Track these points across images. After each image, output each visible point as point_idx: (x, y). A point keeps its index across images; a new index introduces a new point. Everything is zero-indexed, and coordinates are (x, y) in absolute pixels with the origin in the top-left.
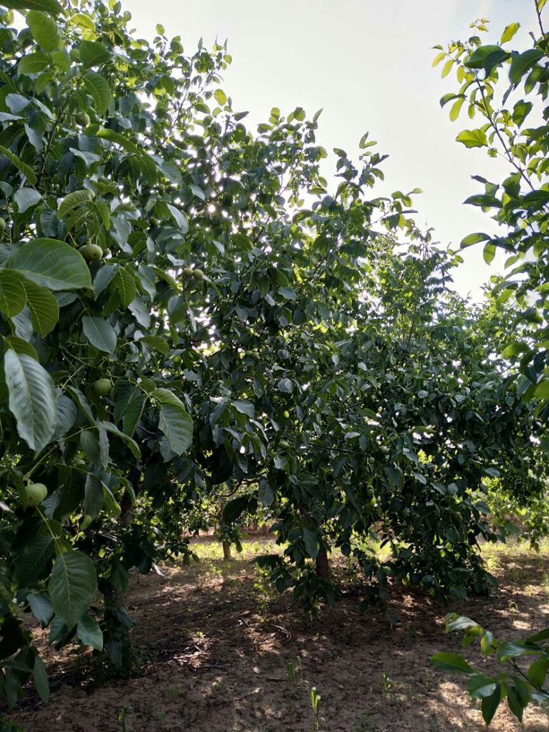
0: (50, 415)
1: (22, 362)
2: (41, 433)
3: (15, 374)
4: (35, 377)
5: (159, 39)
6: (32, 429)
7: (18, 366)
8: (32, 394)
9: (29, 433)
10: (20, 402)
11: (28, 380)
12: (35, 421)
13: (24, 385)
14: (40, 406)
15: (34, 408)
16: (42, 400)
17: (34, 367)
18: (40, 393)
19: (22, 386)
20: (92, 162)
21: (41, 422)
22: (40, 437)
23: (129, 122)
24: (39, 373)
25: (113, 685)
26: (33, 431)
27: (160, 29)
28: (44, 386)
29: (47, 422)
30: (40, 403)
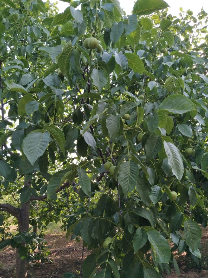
0: (181, 165)
1: (168, 145)
2: (179, 172)
3: (168, 150)
4: (174, 151)
5: (181, 13)
6: (176, 171)
7: (168, 147)
8: (174, 157)
9: (175, 173)
10: (171, 161)
11: (172, 152)
12: (177, 168)
13: (171, 154)
14: (177, 162)
15: (175, 162)
16: (178, 160)
17: (172, 147)
18: (177, 157)
19: (170, 154)
20: (171, 65)
21: (179, 168)
22: (179, 174)
23: (177, 47)
24: (175, 149)
25: (195, 271)
26: (176, 172)
27: (181, 9)
28: (177, 154)
29: (181, 168)
30: (178, 161)
